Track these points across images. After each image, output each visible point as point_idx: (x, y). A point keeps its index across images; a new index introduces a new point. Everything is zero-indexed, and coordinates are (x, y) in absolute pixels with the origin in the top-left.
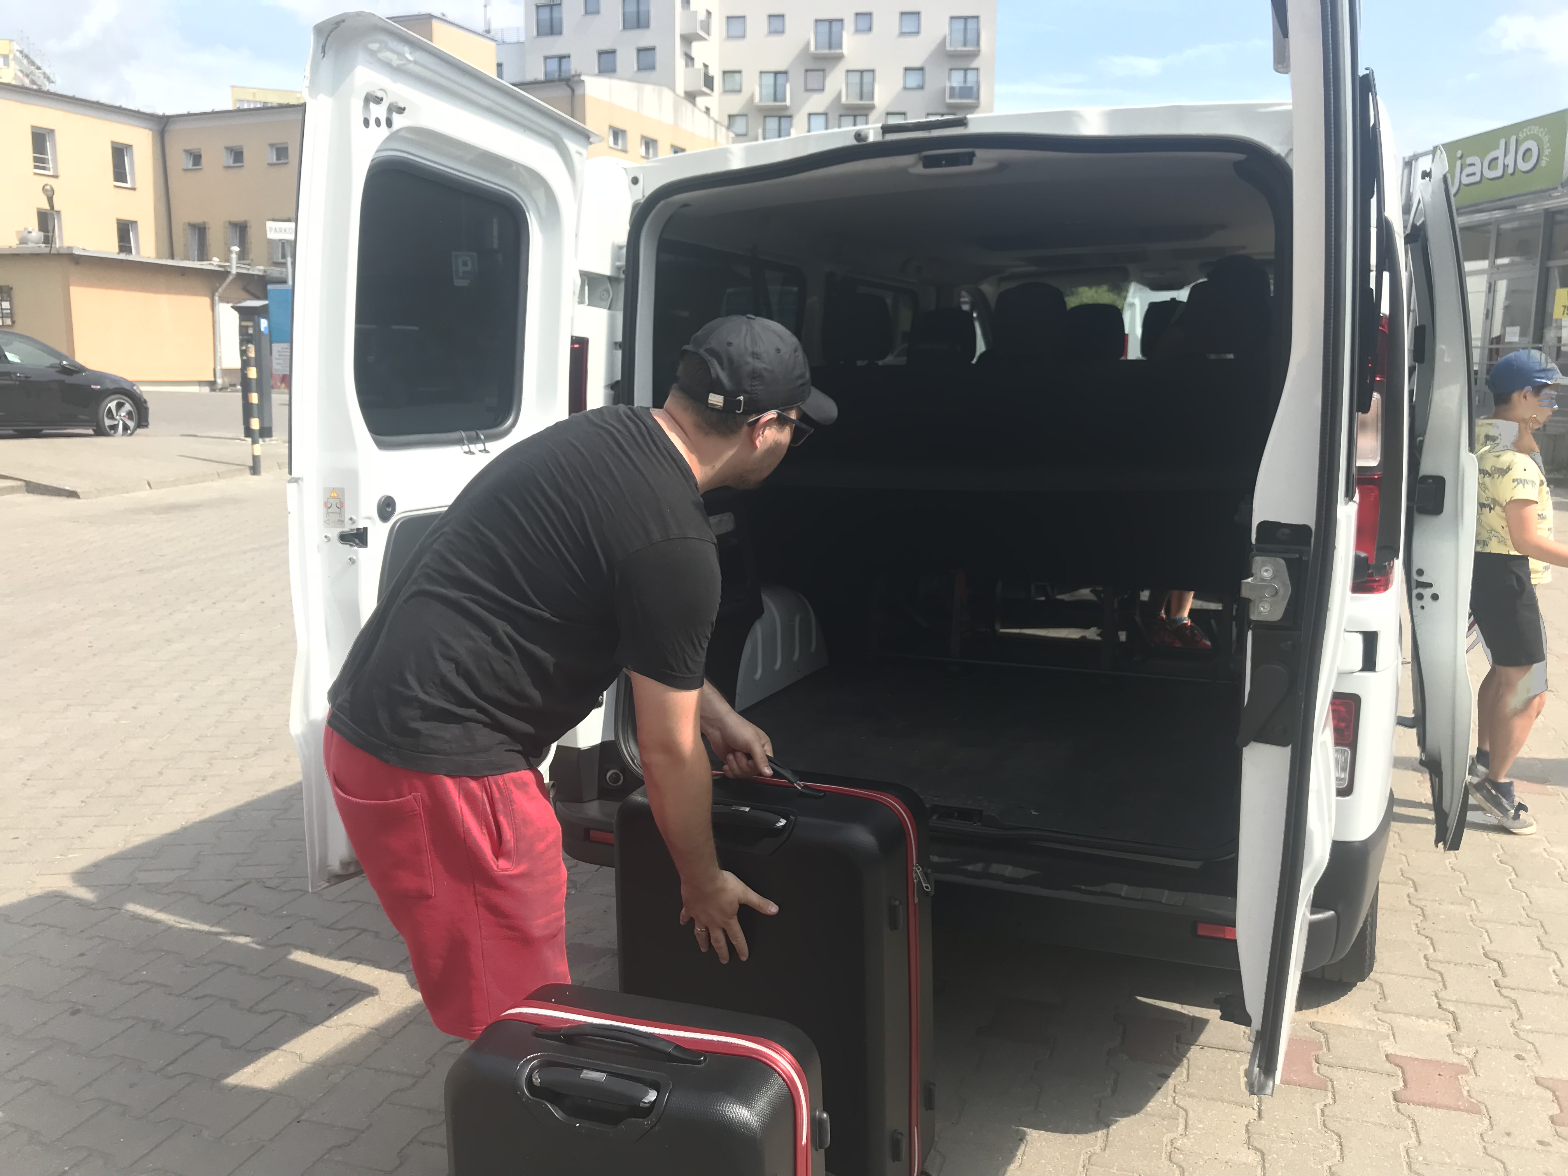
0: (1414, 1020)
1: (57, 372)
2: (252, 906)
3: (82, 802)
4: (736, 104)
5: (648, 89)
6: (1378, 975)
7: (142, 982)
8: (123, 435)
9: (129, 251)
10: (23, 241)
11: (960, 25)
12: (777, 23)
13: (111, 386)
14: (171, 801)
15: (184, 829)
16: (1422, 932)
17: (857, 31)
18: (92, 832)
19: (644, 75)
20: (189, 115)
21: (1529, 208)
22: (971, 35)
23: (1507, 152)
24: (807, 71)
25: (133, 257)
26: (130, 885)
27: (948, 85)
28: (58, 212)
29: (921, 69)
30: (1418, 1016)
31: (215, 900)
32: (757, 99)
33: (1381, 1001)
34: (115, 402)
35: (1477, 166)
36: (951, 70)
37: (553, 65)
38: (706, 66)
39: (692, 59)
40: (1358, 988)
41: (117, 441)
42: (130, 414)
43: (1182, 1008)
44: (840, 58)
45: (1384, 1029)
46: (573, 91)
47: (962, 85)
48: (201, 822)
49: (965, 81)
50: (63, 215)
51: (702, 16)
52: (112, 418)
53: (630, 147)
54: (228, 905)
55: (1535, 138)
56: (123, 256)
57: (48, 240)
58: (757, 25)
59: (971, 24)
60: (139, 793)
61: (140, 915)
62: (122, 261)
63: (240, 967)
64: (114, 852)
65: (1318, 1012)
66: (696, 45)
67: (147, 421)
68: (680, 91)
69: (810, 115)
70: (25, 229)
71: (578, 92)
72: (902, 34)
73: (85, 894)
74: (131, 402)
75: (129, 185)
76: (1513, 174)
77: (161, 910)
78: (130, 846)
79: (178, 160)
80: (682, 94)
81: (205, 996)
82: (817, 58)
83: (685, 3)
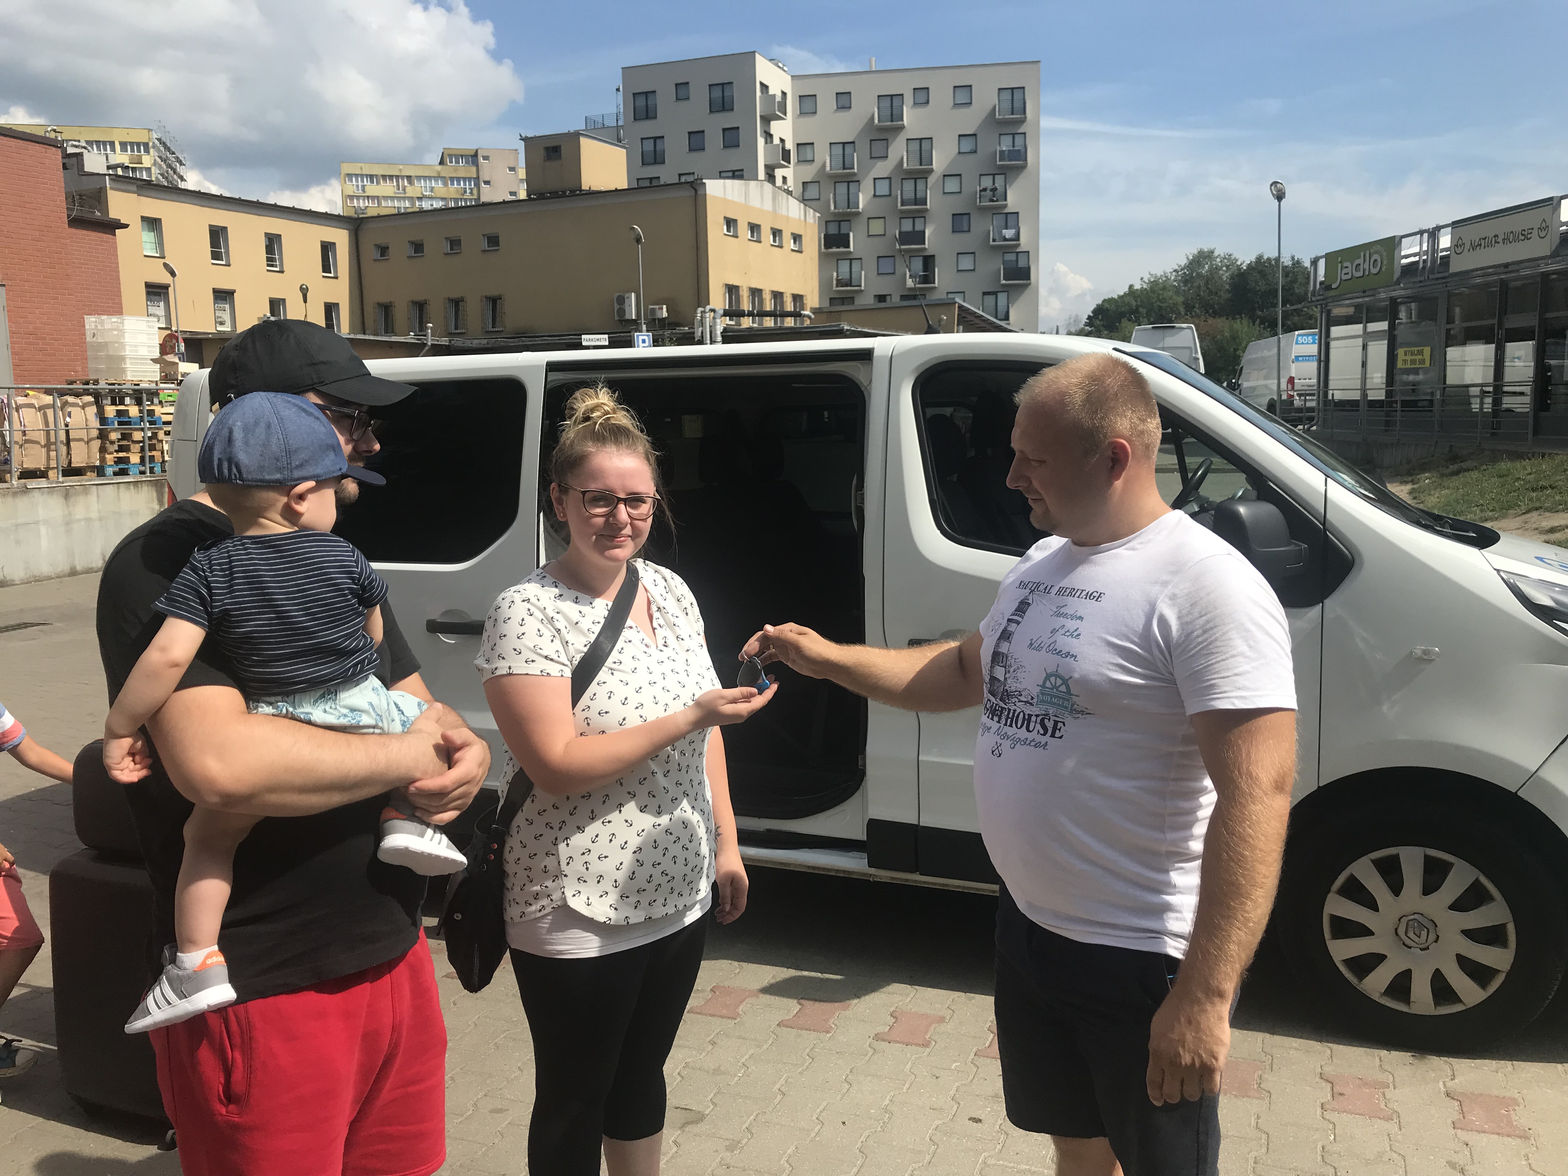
4: (809, 172)
5: (753, 185)
11: (1007, 96)
12: (844, 100)
17: (915, 104)
20: (378, 217)
21: (1383, 295)
22: (1018, 104)
23: (1365, 261)
24: (871, 140)
27: (998, 149)
28: (284, 299)
29: (975, 135)
32: (828, 168)
35: (1349, 269)
36: (1000, 135)
37: (649, 146)
38: (782, 141)
39: (771, 136)
44: (902, 128)
46: (696, 191)
47: (1011, 148)
49: (1014, 146)
50: (286, 301)
51: (779, 98)
53: (740, 233)
55: (1376, 252)
58: (826, 103)
59: (1018, 95)
66: (774, 124)
69: (875, 179)
71: (700, 192)
72: (956, 105)
75: (332, 275)
76: (1368, 275)
79: (369, 253)
82: (881, 129)
83: (764, 88)
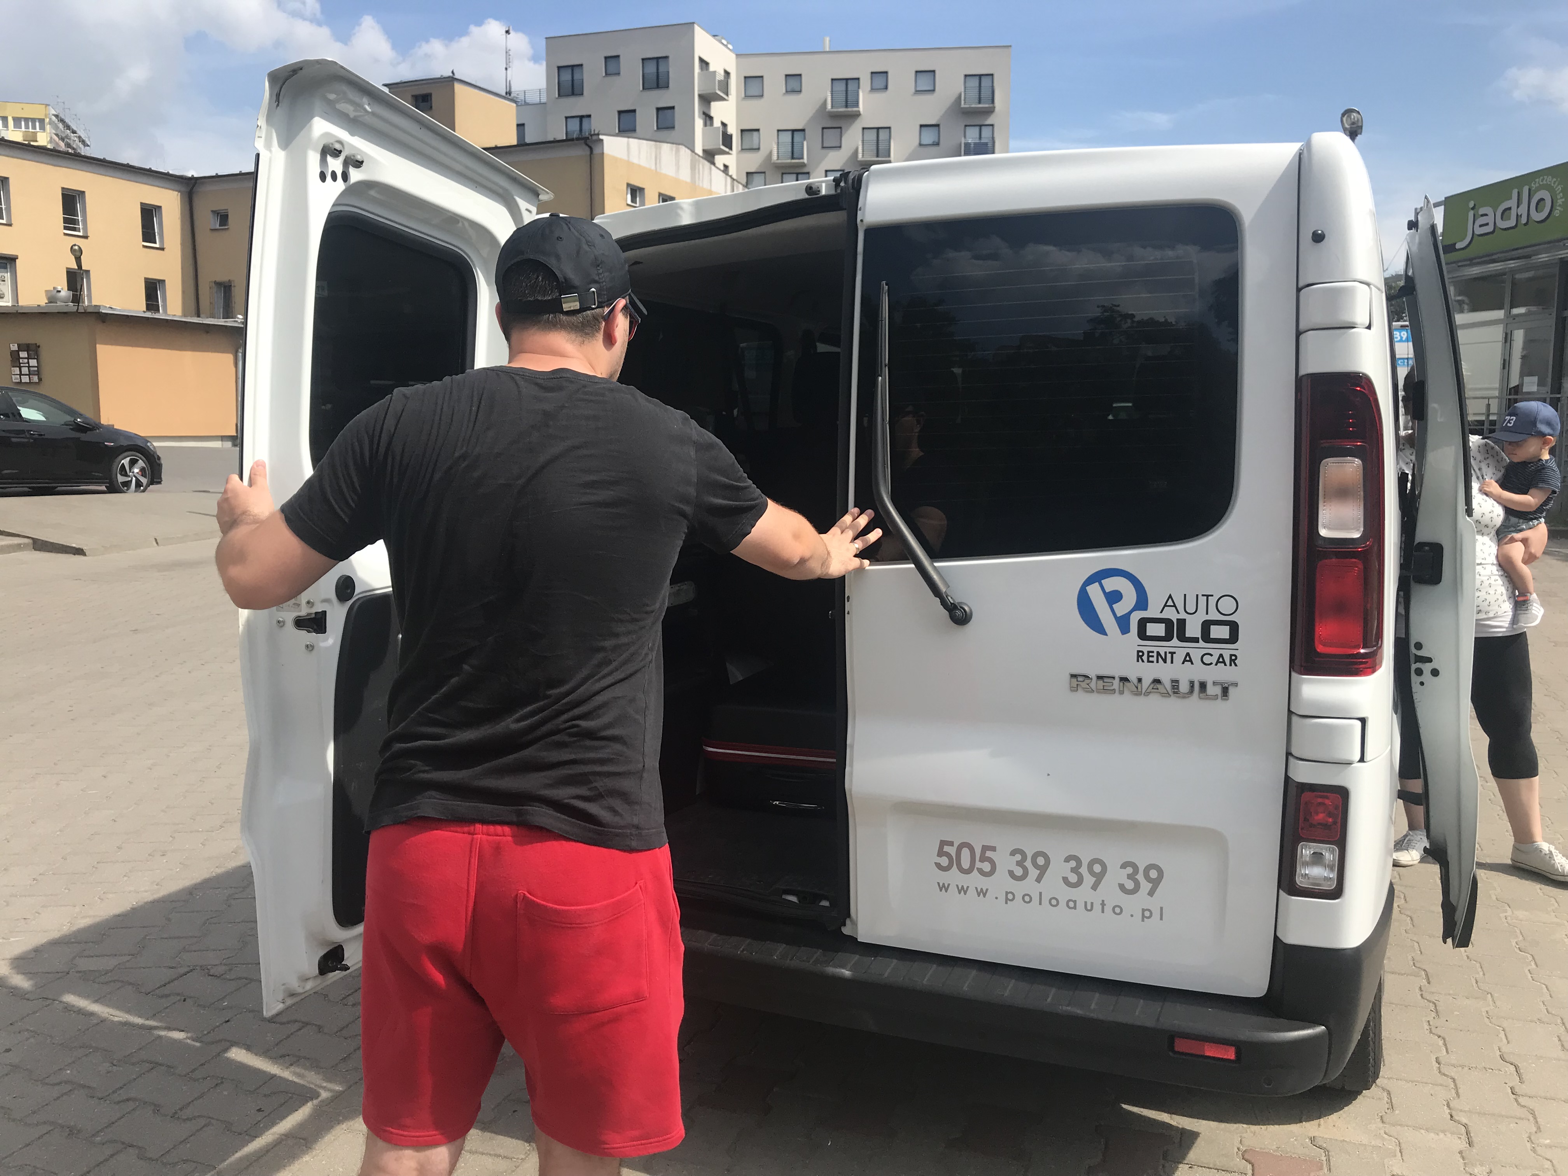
0: (1424, 1133)
1: (72, 429)
2: (191, 997)
3: (34, 879)
4: (754, 162)
5: (666, 147)
6: (1386, 1081)
7: (66, 1082)
8: (136, 491)
9: (157, 310)
10: (52, 300)
11: (974, 82)
12: (793, 83)
13: (125, 443)
14: (126, 878)
15: (134, 910)
16: (1434, 1030)
17: (873, 89)
18: (39, 913)
19: (664, 134)
20: (217, 176)
21: (1544, 257)
22: (985, 93)
23: (1520, 202)
24: (823, 128)
25: (160, 315)
26: (68, 973)
27: (963, 141)
28: (88, 272)
29: (937, 126)
30: (1427, 1130)
31: (153, 991)
32: (775, 157)
33: (1388, 1111)
34: (128, 459)
35: (1490, 217)
36: (966, 126)
37: (574, 125)
38: (724, 125)
39: (711, 118)
40: (1364, 1097)
41: (130, 497)
42: (143, 470)
43: (1171, 1118)
44: (857, 115)
45: (1391, 1145)
46: (591, 149)
47: (977, 141)
48: (153, 902)
49: (980, 138)
50: (92, 275)
51: (720, 76)
52: (126, 475)
54: (167, 996)
55: (1548, 187)
56: (149, 315)
57: (77, 299)
58: (774, 85)
59: (985, 82)
60: (94, 869)
61: (73, 1006)
62: (148, 318)
63: (168, 1066)
64: (55, 935)
65: (1319, 1125)
66: (714, 105)
67: (161, 478)
68: (699, 150)
69: (827, 171)
70: (54, 288)
71: (596, 151)
72: (918, 92)
73: (21, 982)
74: (144, 459)
75: (157, 245)
76: (1526, 224)
77: (96, 1001)
78: (74, 928)
79: (206, 221)
80: (700, 153)
81: (128, 1100)
82: (834, 116)
83: (704, 65)
